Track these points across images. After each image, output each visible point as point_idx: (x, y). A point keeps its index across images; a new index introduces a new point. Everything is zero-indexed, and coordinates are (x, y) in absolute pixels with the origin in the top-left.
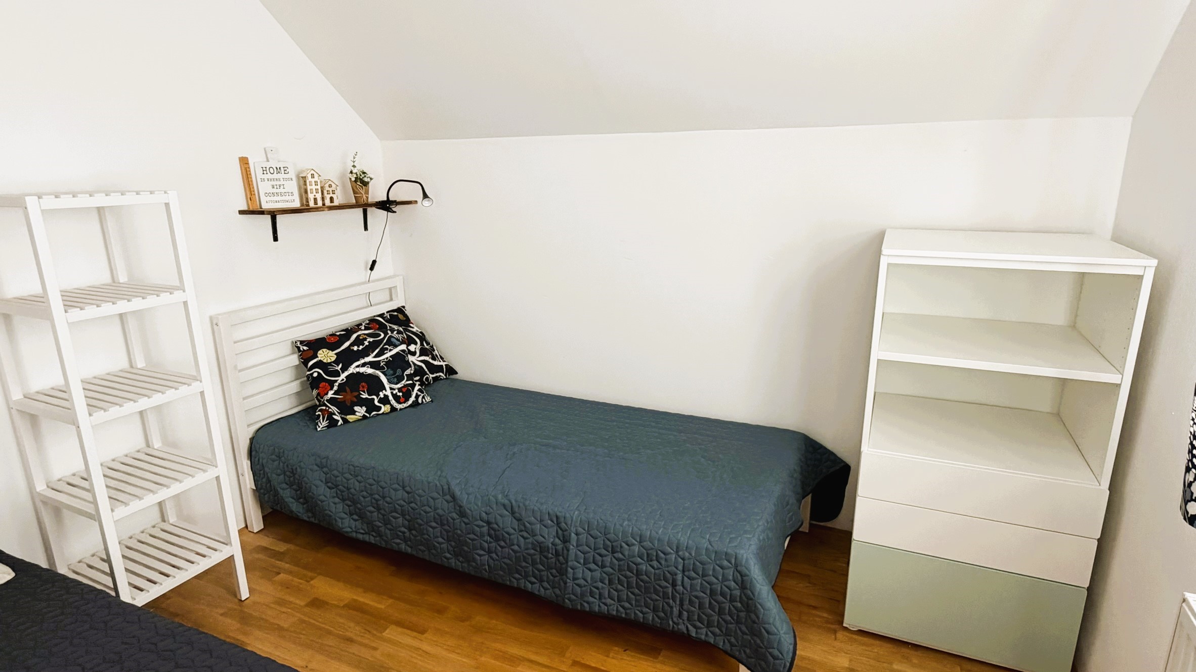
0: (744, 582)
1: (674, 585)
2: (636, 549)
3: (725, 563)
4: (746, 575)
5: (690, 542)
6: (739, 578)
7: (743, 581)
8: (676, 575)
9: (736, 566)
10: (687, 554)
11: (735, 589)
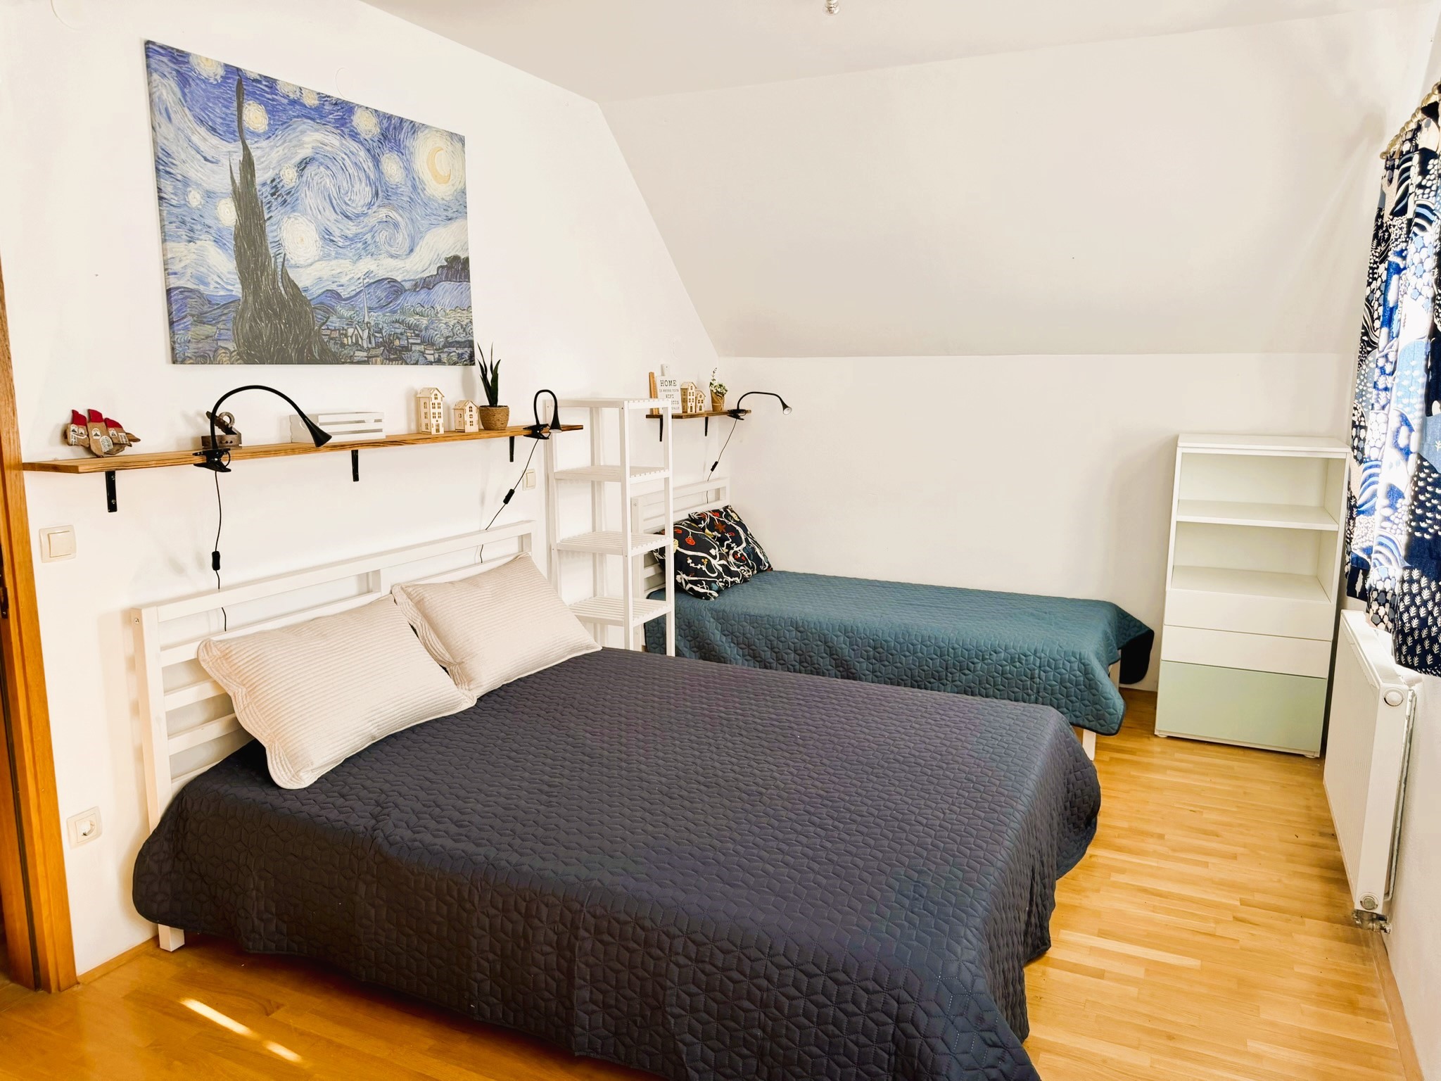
0: (1087, 671)
1: (1032, 678)
2: (1002, 655)
3: (1073, 659)
4: (1088, 665)
5: (1045, 647)
6: (1083, 667)
7: (1085, 669)
8: (1034, 670)
9: (1080, 659)
10: (1043, 655)
11: (1080, 676)
